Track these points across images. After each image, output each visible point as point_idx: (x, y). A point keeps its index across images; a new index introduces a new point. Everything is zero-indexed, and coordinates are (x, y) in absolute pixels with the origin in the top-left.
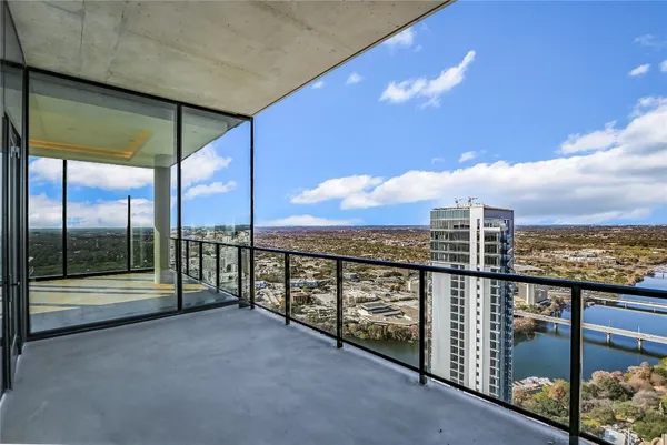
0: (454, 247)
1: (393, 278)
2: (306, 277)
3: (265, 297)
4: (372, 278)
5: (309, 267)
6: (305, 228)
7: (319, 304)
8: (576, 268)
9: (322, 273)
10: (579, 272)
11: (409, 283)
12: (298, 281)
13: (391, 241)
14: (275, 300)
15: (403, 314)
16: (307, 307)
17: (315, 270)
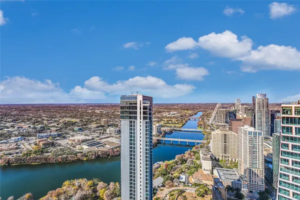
0: (130, 113)
1: (100, 128)
2: (51, 132)
3: (22, 146)
4: (90, 129)
5: (53, 126)
6: (50, 104)
7: (59, 146)
8: (169, 119)
9: (61, 128)
10: (170, 120)
11: (108, 130)
12: (45, 134)
13: (99, 110)
14: (29, 147)
15: (106, 144)
16: (52, 149)
17: (57, 127)
